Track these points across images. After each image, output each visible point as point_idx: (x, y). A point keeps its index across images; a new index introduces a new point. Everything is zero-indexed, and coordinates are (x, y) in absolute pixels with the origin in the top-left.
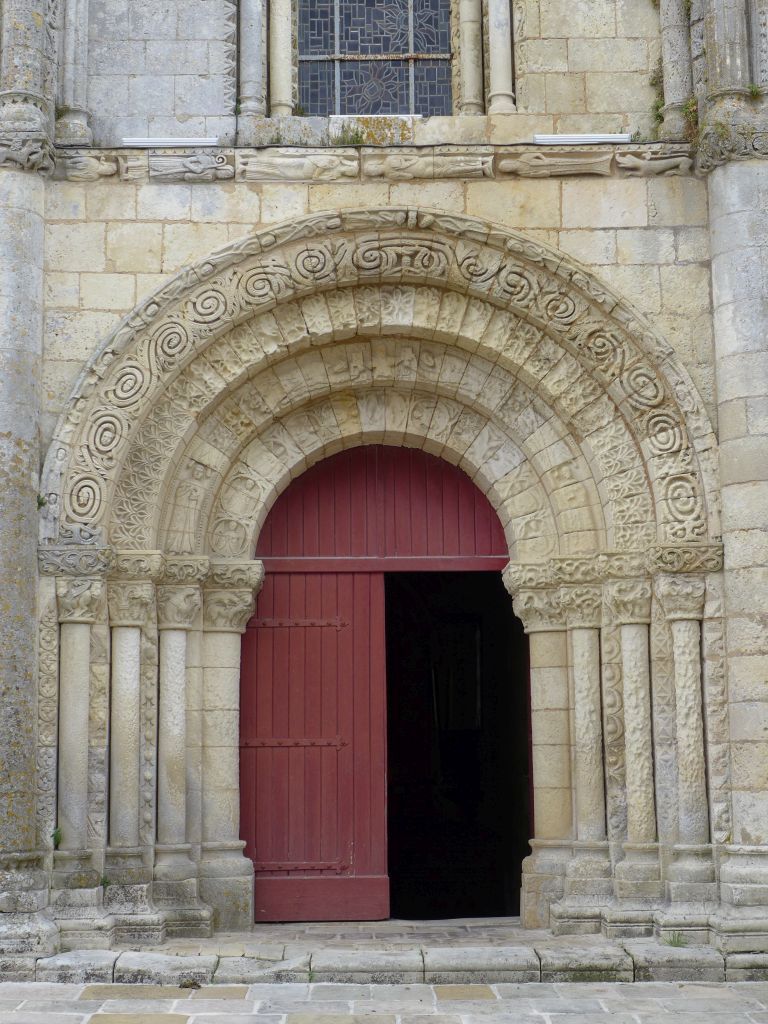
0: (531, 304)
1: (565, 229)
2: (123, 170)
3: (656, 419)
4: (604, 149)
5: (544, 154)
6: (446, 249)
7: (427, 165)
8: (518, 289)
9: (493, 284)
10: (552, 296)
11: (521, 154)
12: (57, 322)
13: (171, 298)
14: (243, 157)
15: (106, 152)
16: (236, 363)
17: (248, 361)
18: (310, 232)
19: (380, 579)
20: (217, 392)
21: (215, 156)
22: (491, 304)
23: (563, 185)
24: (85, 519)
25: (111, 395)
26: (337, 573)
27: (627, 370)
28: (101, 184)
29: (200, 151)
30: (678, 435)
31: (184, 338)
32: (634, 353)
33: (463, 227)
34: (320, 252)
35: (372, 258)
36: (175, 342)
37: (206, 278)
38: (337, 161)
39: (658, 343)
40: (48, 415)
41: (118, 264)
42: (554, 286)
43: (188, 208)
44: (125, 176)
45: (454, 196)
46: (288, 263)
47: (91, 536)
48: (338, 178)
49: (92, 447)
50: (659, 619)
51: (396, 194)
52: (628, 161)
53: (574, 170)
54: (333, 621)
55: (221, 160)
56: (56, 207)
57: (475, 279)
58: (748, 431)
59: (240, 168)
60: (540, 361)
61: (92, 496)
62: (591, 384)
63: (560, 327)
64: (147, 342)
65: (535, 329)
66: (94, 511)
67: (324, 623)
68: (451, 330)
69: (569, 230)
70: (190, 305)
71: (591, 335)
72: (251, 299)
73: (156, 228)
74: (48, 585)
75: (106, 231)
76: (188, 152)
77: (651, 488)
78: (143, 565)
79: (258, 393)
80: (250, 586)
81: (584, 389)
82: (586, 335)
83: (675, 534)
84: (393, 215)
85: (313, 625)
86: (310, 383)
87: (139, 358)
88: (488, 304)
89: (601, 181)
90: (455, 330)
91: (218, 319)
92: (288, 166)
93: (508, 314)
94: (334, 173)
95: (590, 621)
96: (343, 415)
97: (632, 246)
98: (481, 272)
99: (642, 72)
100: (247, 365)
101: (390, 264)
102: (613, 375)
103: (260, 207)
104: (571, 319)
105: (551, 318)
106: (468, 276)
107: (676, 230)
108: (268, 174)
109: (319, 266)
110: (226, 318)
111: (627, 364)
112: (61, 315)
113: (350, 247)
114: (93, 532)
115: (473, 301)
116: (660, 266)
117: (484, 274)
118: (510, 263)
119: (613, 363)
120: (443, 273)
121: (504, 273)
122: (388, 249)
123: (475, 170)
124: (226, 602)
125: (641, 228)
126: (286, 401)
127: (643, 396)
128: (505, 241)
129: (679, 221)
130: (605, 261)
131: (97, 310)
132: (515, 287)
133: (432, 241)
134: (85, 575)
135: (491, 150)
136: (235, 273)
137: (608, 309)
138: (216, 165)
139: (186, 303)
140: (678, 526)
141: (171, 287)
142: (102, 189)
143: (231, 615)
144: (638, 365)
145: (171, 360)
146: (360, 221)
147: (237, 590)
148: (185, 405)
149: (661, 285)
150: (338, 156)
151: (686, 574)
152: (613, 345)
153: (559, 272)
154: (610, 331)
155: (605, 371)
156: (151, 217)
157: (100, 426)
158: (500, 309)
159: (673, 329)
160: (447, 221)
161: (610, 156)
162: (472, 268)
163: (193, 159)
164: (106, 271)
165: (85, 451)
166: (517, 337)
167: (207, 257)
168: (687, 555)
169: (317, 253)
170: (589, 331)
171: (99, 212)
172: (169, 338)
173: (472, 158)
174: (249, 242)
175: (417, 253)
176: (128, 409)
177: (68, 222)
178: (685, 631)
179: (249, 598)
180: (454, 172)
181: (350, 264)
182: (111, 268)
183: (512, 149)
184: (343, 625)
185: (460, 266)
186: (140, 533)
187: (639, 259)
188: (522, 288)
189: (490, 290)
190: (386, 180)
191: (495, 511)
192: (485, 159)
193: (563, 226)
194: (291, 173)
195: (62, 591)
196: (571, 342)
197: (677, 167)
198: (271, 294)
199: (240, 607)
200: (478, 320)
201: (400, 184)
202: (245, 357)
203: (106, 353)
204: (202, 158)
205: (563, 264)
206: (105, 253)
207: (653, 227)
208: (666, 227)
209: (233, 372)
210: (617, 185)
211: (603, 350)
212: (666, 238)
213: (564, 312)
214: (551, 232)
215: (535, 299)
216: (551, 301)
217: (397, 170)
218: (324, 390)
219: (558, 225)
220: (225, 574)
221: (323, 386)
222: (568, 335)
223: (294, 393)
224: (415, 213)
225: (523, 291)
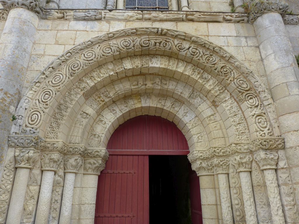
0: (200, 58)
1: (210, 36)
2: (65, 16)
3: (248, 95)
4: (220, 14)
5: (202, 14)
6: (171, 41)
7: (165, 16)
8: (196, 53)
9: (187, 52)
10: (207, 56)
11: (195, 14)
12: (35, 58)
13: (76, 52)
14: (104, 12)
15: (60, 11)
16: (99, 77)
17: (103, 77)
18: (125, 34)
19: (148, 157)
20: (91, 86)
21: (95, 12)
22: (186, 62)
23: (208, 24)
24: (32, 126)
25: (50, 83)
26: (133, 155)
27: (236, 79)
28: (58, 20)
29: (91, 11)
30: (257, 100)
31: (79, 65)
32: (237, 73)
33: (177, 33)
34: (129, 40)
35: (146, 43)
36: (76, 66)
37: (89, 46)
38: (135, 14)
39: (247, 69)
40: (25, 88)
41: (59, 42)
42: (208, 53)
43: (85, 27)
44: (66, 18)
45: (173, 26)
46: (118, 43)
47: (34, 133)
48: (135, 20)
49: (40, 100)
50: (256, 169)
51: (154, 25)
52: (229, 18)
53: (211, 20)
54: (131, 172)
55: (97, 13)
56: (41, 26)
57: (181, 50)
58: (290, 94)
59: (103, 15)
60: (203, 79)
61: (37, 117)
62: (221, 87)
63: (211, 65)
64: (66, 66)
65: (201, 69)
66: (37, 123)
67: (128, 172)
68: (173, 69)
69: (211, 36)
70: (83, 55)
71: (222, 68)
72: (104, 54)
73: (74, 32)
74: (11, 151)
75: (57, 33)
76: (87, 11)
77: (246, 121)
78: (55, 145)
79: (107, 91)
80: (101, 157)
81: (219, 88)
82: (220, 67)
83: (261, 135)
84: (153, 30)
85: (124, 173)
86: (125, 88)
87: (62, 71)
88: (184, 62)
89: (220, 23)
90: (174, 69)
91: (92, 60)
92: (119, 15)
93: (191, 65)
94: (134, 18)
95: (225, 171)
96: (136, 101)
97: (232, 41)
98: (183, 48)
99: (226, 3)
100: (103, 78)
101: (152, 45)
102: (231, 81)
103: (109, 27)
104: (215, 63)
105: (207, 63)
106: (179, 50)
107: (246, 37)
108: (112, 18)
109: (128, 45)
110: (95, 59)
111: (236, 76)
112: (37, 56)
113: (140, 39)
114: (35, 131)
115: (179, 61)
116: (243, 47)
117: (184, 49)
118: (192, 46)
119: (230, 77)
120: (170, 49)
121: (191, 49)
122: (152, 41)
123: (180, 18)
124: (92, 163)
125: (235, 36)
126: (116, 94)
127: (242, 87)
128: (191, 38)
129: (247, 35)
130: (224, 45)
131: (50, 55)
132: (194, 53)
133: (166, 39)
134: (27, 148)
135: (185, 13)
136: (99, 46)
137: (227, 59)
138: (95, 14)
139: (81, 54)
140: (262, 133)
141: (76, 48)
142: (58, 22)
143: (94, 168)
144: (239, 77)
145: (74, 72)
146: (143, 31)
147: (96, 159)
148: (79, 90)
149: (244, 52)
150: (136, 13)
151: (270, 150)
152: (230, 71)
153: (210, 48)
154: (228, 66)
155: (227, 80)
156: (72, 29)
157: (44, 93)
158: (189, 63)
159: (250, 65)
160: (171, 32)
161: (223, 16)
162: (180, 47)
163: (88, 13)
164: (55, 44)
165: (37, 101)
166: (195, 72)
167: (90, 39)
168: (271, 142)
169: (127, 41)
170: (221, 66)
171: (55, 28)
172: (74, 64)
173: (179, 15)
174: (104, 35)
175: (161, 42)
176: (56, 88)
177: (45, 30)
178: (271, 174)
179: (100, 162)
180: (173, 19)
181: (139, 44)
182: (57, 43)
183: (192, 13)
184: (135, 173)
185: (176, 46)
186: (57, 134)
187: (235, 45)
188: (197, 53)
189: (186, 54)
190: (151, 21)
191: (184, 136)
192: (183, 15)
194: (120, 17)
195: (17, 154)
196: (215, 71)
197: (243, 20)
198: (111, 53)
199: (97, 165)
200: (181, 66)
201: (156, 22)
202: (102, 75)
203: (50, 68)
204: (91, 12)
205: (211, 44)
206: (56, 39)
207: (238, 36)
208: (243, 36)
209: (97, 80)
210: (225, 25)
211: (227, 72)
212: (243, 40)
213: (212, 60)
214: (206, 37)
215: (202, 57)
216: (207, 57)
217: (155, 17)
218: (129, 91)
219: (208, 35)
220: (92, 153)
221: (129, 89)
222: (214, 68)
223: (119, 91)
224: (161, 29)
225: (198, 54)
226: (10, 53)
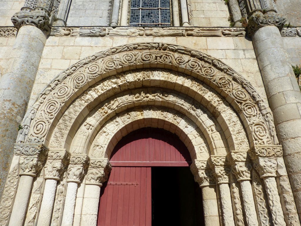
0: (199, 71)
2: (71, 33)
3: (246, 105)
4: (219, 28)
5: (200, 30)
6: (171, 55)
7: (165, 32)
8: (195, 66)
9: (187, 65)
11: (194, 29)
12: (42, 72)
13: (81, 66)
14: (108, 29)
15: (67, 28)
18: (128, 49)
20: (95, 98)
21: (100, 29)
23: (207, 38)
24: (37, 135)
25: (56, 94)
26: (136, 167)
27: (234, 89)
29: (95, 27)
30: (255, 109)
31: (84, 78)
32: (236, 84)
33: (176, 48)
35: (147, 57)
36: (80, 79)
37: (93, 61)
38: (137, 30)
39: (245, 80)
40: (32, 100)
41: (65, 57)
42: (207, 65)
43: (90, 43)
45: (173, 40)
46: (121, 57)
48: (137, 36)
49: (46, 111)
51: (155, 40)
52: (227, 32)
53: (210, 34)
54: (134, 183)
55: (102, 30)
56: (49, 42)
57: (180, 64)
58: (286, 102)
59: (107, 32)
60: (202, 90)
61: (42, 127)
63: (210, 77)
64: (71, 79)
66: (42, 133)
67: (131, 184)
68: (173, 81)
69: (210, 50)
70: (87, 68)
72: (108, 68)
73: (80, 48)
74: (16, 159)
75: (64, 48)
76: (92, 28)
78: (58, 154)
80: (103, 167)
81: (218, 99)
82: (219, 79)
83: (260, 144)
84: (154, 44)
85: (127, 184)
87: (68, 83)
89: (219, 37)
91: (96, 73)
92: (122, 32)
94: (136, 34)
97: (231, 54)
98: (182, 61)
100: (106, 90)
101: (153, 59)
102: (229, 91)
103: (113, 43)
104: (213, 75)
105: (206, 75)
107: (244, 50)
108: (116, 34)
109: (130, 59)
110: (99, 73)
111: (234, 87)
112: (44, 70)
113: (140, 54)
114: (40, 140)
115: (180, 74)
116: (240, 59)
118: (192, 59)
119: (229, 88)
120: (170, 62)
121: (190, 62)
122: (153, 55)
123: (180, 33)
124: (94, 173)
125: (233, 49)
126: (119, 106)
127: (240, 98)
128: (190, 52)
129: (245, 48)
130: (222, 58)
131: (56, 69)
133: (167, 53)
134: (32, 155)
135: (184, 28)
136: (103, 60)
137: (225, 70)
138: (100, 31)
140: (260, 141)
141: (81, 62)
142: (65, 38)
143: (96, 178)
144: (237, 88)
145: (79, 85)
146: (144, 46)
147: (99, 169)
148: (83, 102)
149: (242, 64)
150: (138, 29)
152: (228, 82)
153: (208, 61)
154: (227, 78)
155: (226, 91)
156: (78, 45)
157: (50, 104)
158: (189, 75)
159: (248, 76)
160: (171, 46)
161: (221, 31)
162: (180, 60)
163: (93, 30)
164: (61, 59)
165: (43, 112)
166: (194, 84)
167: (94, 53)
168: (269, 150)
169: (130, 55)
171: (62, 44)
172: (78, 78)
173: (179, 30)
174: (108, 50)
175: (162, 56)
176: (61, 99)
177: (53, 46)
179: (103, 172)
180: (173, 34)
181: (140, 58)
182: (63, 58)
183: (191, 28)
184: (137, 185)
185: (176, 60)
186: (61, 143)
187: (233, 57)
189: (186, 67)
190: (152, 36)
192: (183, 30)
193: (208, 48)
194: (123, 34)
195: (21, 162)
196: (214, 82)
197: (241, 34)
198: (114, 66)
199: (100, 175)
201: (157, 38)
203: (56, 80)
204: (95, 29)
205: (209, 57)
206: (62, 54)
207: (237, 49)
208: (241, 49)
209: (101, 92)
210: (223, 38)
211: (225, 84)
212: (241, 53)
213: (210, 72)
214: (204, 50)
215: (201, 69)
216: (206, 69)
217: (156, 33)
218: (132, 103)
219: (206, 48)
220: (94, 163)
221: (131, 101)
222: (212, 80)
223: (122, 104)
224: (161, 44)
225: (197, 67)
226: (19, 67)
